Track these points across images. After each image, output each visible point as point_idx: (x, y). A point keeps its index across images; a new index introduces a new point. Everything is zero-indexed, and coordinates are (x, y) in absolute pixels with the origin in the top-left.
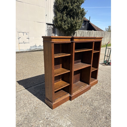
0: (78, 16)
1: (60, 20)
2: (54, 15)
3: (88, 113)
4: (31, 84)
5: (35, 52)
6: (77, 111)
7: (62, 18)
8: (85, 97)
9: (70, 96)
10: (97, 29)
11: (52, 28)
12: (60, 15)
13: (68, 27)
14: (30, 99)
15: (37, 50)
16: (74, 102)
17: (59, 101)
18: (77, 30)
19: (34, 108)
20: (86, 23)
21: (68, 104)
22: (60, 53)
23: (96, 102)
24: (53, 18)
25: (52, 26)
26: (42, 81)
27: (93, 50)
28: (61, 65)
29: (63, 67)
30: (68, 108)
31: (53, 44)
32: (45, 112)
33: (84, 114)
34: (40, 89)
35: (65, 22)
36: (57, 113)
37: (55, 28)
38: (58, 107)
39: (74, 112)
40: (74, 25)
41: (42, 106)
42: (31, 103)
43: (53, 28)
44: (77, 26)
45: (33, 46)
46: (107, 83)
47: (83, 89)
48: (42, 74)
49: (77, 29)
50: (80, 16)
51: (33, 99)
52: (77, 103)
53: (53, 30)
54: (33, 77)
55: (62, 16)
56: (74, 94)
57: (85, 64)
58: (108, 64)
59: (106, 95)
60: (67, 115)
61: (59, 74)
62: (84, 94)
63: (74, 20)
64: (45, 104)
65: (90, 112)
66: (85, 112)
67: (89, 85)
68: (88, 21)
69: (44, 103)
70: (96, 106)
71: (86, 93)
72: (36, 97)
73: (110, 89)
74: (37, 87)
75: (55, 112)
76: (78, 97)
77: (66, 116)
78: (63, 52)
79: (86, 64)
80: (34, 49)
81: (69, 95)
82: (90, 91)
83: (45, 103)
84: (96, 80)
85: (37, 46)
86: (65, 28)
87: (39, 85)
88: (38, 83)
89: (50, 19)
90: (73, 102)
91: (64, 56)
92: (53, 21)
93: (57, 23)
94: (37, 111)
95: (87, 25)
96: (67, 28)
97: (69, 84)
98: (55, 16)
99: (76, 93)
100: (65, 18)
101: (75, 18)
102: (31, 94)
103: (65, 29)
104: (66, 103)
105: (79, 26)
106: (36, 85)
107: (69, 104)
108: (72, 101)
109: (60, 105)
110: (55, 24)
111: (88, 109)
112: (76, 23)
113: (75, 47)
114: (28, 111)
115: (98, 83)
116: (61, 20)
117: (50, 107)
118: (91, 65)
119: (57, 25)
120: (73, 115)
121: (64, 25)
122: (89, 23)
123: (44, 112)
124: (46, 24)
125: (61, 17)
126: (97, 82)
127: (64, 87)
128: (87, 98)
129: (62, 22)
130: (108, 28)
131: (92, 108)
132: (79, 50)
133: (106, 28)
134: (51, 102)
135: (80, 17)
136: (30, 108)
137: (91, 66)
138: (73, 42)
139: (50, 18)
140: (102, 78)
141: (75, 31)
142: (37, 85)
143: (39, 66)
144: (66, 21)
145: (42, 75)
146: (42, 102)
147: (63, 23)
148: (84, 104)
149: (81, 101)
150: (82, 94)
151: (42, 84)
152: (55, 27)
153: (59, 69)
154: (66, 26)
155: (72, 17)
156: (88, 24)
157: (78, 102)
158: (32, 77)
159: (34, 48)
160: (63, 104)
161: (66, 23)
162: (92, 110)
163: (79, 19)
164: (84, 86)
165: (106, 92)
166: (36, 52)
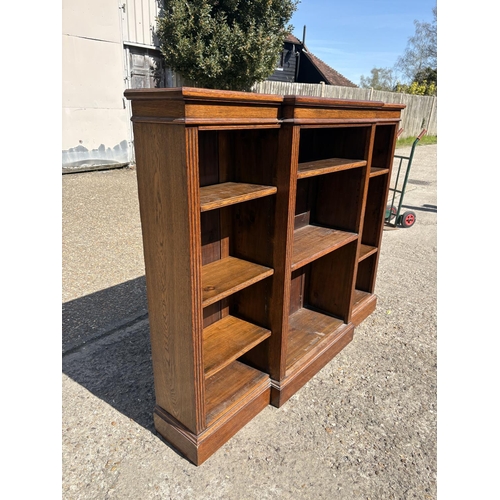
0: (261, 16)
1: (186, 33)
2: (159, 10)
3: (366, 465)
4: (76, 336)
5: (80, 176)
6: (315, 463)
7: (196, 21)
8: (335, 379)
9: (272, 388)
10: (334, 78)
11: (152, 68)
12: (187, 10)
13: (223, 64)
14: (73, 419)
15: (89, 166)
16: (293, 415)
17: (224, 420)
18: (258, 78)
19: (101, 465)
20: (288, 55)
21: (267, 425)
22: (219, 183)
23: (387, 401)
24: (154, 24)
25: (151, 61)
26: (127, 316)
27: (369, 168)
28: (226, 241)
29: (234, 253)
30: (272, 450)
31: (195, 132)
32: (163, 485)
33: (350, 470)
34: (124, 356)
35: (207, 44)
36: (224, 484)
37: (164, 68)
38: (221, 451)
39: (304, 468)
40: (249, 57)
41: (141, 449)
42: (85, 440)
43: (155, 66)
44: (258, 60)
45: (71, 150)
46: (414, 309)
47: (326, 345)
48: (124, 280)
49: (260, 74)
50: (269, 16)
51: (91, 417)
52: (305, 418)
53: (156, 77)
54: (79, 296)
55: (195, 15)
56: (290, 375)
57: (330, 232)
58: (398, 221)
59: (420, 363)
60: (273, 490)
61: (225, 290)
62: (328, 366)
63: (246, 36)
64: (157, 439)
65: (375, 458)
66: (352, 459)
67: (346, 323)
68: (296, 45)
69: (148, 435)
70: (391, 422)
71: (335, 360)
72: (108, 406)
73: (431, 334)
74: (107, 347)
75: (213, 480)
76: (307, 385)
77: (270, 493)
78: (236, 177)
79: (337, 232)
80: (74, 164)
81: (266, 382)
82: (350, 348)
83: (156, 433)
84: (370, 299)
85: (90, 149)
86: (209, 68)
87: (115, 337)
88: (111, 327)
89: (139, 27)
90: (288, 415)
91: (247, 197)
92: (156, 37)
93: (175, 47)
94: (121, 484)
95: (292, 60)
96: (217, 69)
97: (267, 335)
98: (161, 12)
99: (299, 369)
100: (207, 23)
101: (253, 23)
102: (80, 388)
103: (210, 73)
104: (255, 420)
105: (270, 65)
106: (99, 338)
107: (273, 426)
108: (285, 407)
109: (231, 436)
110: (166, 49)
111: (361, 446)
112: (254, 48)
113: (297, 150)
114: (73, 488)
115: (378, 308)
116: (191, 34)
117: (184, 455)
118: (358, 236)
119: (172, 56)
120: (300, 483)
121: (205, 55)
122: (302, 54)
123: (157, 488)
124: (125, 46)
125: (189, 16)
126: (373, 306)
127: (246, 350)
128: (346, 388)
129: (195, 41)
130: (371, 76)
131: (377, 437)
132: (310, 164)
133: (362, 78)
134: (186, 429)
135: (272, 22)
136: (80, 468)
137: (359, 241)
138: (293, 124)
139: (139, 19)
140: (387, 285)
141: (252, 85)
142: (103, 336)
143: (105, 244)
144: (210, 36)
145: (126, 283)
146: (138, 430)
147: (200, 44)
148: (340, 418)
149: (324, 403)
150: (322, 366)
151: (129, 329)
152: (163, 62)
153: (217, 263)
154: (213, 61)
155: (238, 21)
156: (297, 58)
157: (311, 409)
158: (79, 300)
159: (73, 157)
160: (242, 430)
161: (213, 48)
162: (381, 445)
163: (267, 30)
164: (327, 333)
165: (418, 350)
166: (87, 174)
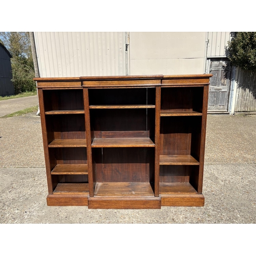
24: (227, 45)
25: (224, 63)
31: (41, 90)
37: (231, 66)
53: (225, 71)
56: (98, 198)
67: (155, 196)
81: (87, 195)
89: (218, 48)
92: (227, 51)
93: (236, 55)
98: (233, 39)
108: (90, 210)
109: (65, 205)
110: (231, 56)
113: (87, 97)
118: (155, 146)
119: (234, 59)
124: (208, 59)
137: (157, 149)
139: (218, 44)
